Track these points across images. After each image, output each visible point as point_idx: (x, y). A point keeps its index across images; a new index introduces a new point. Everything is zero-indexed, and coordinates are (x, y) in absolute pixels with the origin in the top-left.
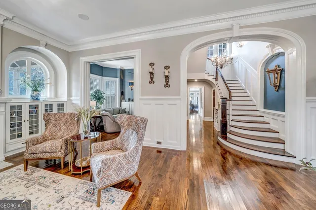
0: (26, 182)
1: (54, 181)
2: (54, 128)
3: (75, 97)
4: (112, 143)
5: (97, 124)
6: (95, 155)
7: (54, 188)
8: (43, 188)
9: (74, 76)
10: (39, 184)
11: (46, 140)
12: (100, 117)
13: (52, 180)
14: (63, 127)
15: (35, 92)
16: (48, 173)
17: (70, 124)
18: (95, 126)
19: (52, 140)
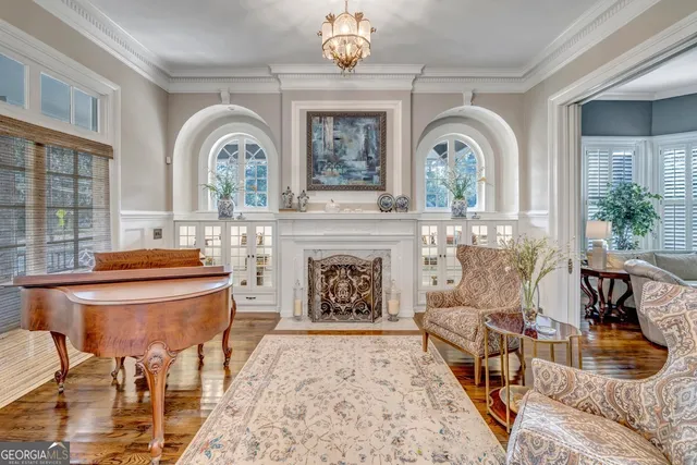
0: (416, 374)
1: (450, 403)
2: (475, 281)
3: (537, 209)
4: (612, 392)
5: (615, 300)
6: (533, 400)
7: (444, 419)
8: (429, 405)
9: (534, 154)
10: (429, 391)
11: (460, 304)
12: (626, 278)
13: (448, 398)
14: (494, 284)
15: (457, 201)
16: (450, 378)
17: (507, 279)
18: (609, 303)
19: (470, 308)
